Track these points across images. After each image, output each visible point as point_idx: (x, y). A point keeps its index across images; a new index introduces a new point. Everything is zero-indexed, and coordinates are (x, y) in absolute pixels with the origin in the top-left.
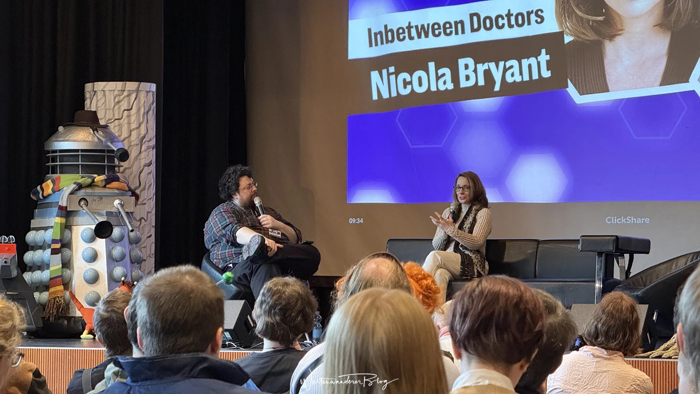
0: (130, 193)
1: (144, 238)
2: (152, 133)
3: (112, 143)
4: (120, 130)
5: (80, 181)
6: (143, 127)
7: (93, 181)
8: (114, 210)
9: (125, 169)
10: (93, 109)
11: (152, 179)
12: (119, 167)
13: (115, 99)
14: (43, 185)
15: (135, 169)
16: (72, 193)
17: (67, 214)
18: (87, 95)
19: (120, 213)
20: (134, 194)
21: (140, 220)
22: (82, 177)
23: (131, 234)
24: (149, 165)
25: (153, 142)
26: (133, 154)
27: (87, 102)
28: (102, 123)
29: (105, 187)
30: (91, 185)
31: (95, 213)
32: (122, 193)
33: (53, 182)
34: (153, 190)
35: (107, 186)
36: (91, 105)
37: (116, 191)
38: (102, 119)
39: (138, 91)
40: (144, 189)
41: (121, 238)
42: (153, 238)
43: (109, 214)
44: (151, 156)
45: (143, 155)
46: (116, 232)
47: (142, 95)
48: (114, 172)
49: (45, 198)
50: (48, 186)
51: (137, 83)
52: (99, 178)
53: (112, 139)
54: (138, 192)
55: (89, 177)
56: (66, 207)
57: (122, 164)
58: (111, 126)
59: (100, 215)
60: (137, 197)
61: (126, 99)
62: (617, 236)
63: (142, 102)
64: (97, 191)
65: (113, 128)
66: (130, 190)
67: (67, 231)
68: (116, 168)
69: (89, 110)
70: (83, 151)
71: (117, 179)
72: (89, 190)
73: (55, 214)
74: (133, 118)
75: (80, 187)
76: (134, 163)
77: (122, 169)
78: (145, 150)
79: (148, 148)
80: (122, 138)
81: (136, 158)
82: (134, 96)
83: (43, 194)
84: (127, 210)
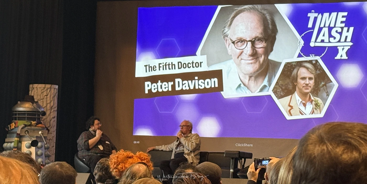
0: (46, 129)
1: (51, 147)
2: (56, 105)
3: (39, 109)
4: (43, 104)
5: (26, 123)
6: (52, 102)
7: (31, 124)
8: (39, 135)
9: (44, 119)
10: (32, 95)
11: (55, 124)
12: (42, 118)
13: (41, 91)
14: (11, 125)
15: (48, 119)
16: (22, 128)
17: (20, 137)
18: (30, 89)
19: (41, 136)
20: (47, 129)
21: (50, 140)
22: (27, 122)
23: (46, 145)
24: (54, 117)
25: (56, 109)
26: (48, 113)
27: (30, 92)
28: (36, 100)
29: (36, 126)
30: (30, 125)
31: (31, 137)
32: (42, 129)
33: (15, 124)
34: (55, 128)
35: (37, 126)
36: (31, 93)
37: (40, 128)
38: (35, 99)
39: (50, 88)
40: (52, 127)
41: (42, 147)
42: (54, 147)
43: (37, 137)
44: (55, 114)
45: (52, 114)
46: (39, 144)
47: (52, 90)
48: (40, 120)
49: (11, 130)
50: (13, 125)
51: (50, 85)
52: (33, 123)
53: (39, 107)
54: (49, 128)
55: (30, 122)
56: (20, 134)
57: (43, 117)
58: (39, 102)
59: (33, 137)
60: (49, 130)
61: (46, 91)
62: (239, 152)
63: (52, 93)
64: (33, 127)
65: (40, 103)
66: (46, 127)
67: (20, 144)
68: (41, 119)
69: (31, 95)
70: (27, 111)
71: (41, 123)
72: (29, 127)
73: (15, 136)
74: (48, 99)
75: (26, 126)
76: (48, 117)
77: (43, 119)
78: (53, 112)
79: (54, 111)
80: (44, 107)
81: (49, 115)
82: (49, 90)
83: (11, 128)
84: (45, 136)
